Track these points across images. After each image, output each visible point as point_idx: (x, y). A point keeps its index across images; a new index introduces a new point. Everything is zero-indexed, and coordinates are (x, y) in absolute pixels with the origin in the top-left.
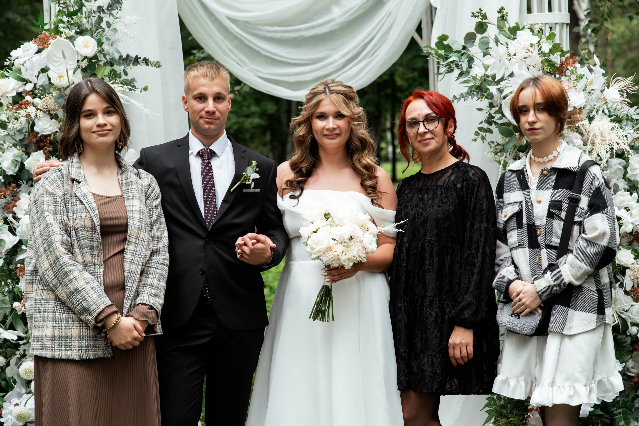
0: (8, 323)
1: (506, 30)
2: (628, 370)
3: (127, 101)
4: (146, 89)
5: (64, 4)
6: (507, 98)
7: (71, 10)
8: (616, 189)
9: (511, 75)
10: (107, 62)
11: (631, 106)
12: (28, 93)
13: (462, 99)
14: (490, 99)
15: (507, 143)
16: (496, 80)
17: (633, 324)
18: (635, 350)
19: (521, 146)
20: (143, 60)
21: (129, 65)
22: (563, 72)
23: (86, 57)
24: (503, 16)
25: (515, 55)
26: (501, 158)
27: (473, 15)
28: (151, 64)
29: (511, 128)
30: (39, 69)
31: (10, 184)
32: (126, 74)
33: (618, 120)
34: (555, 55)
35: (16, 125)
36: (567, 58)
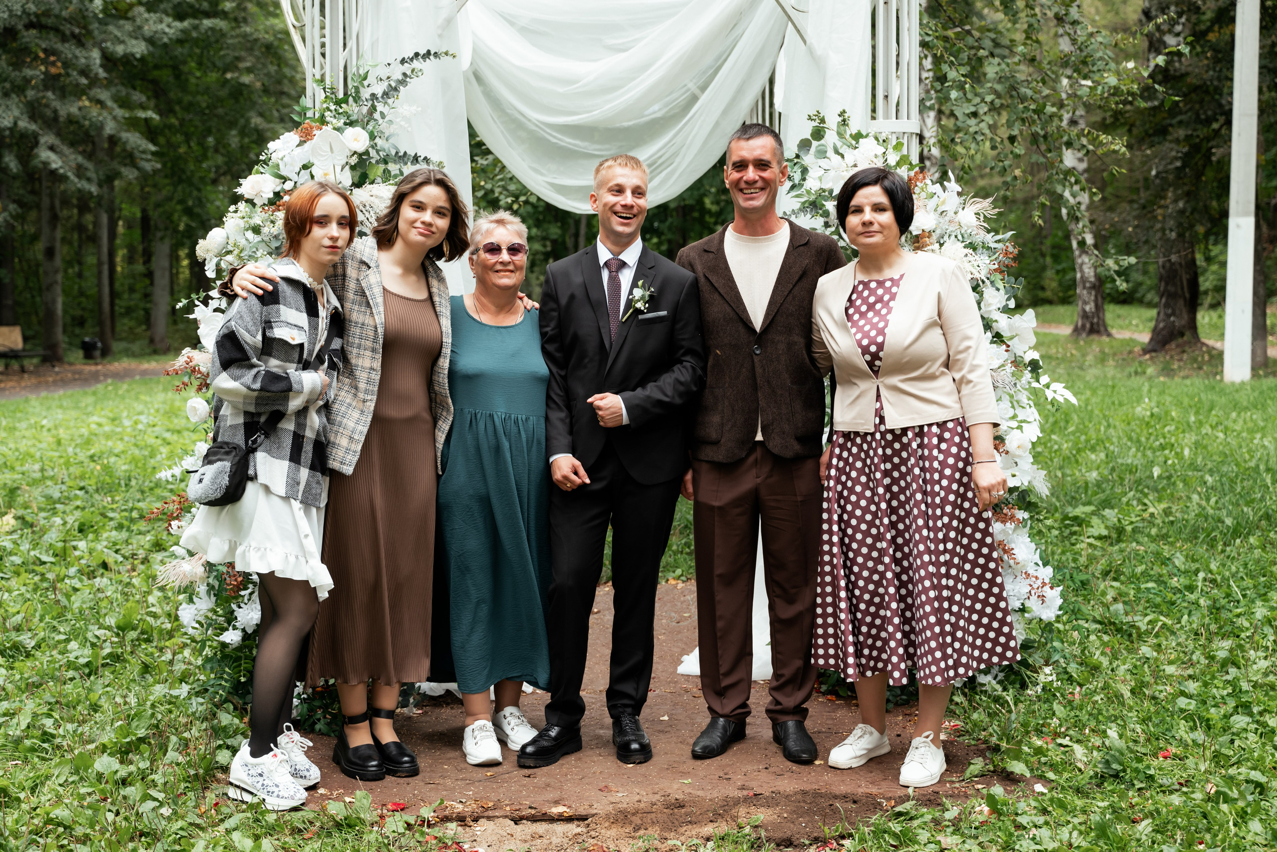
1: (848, 136)
5: (332, 88)
7: (340, 96)
10: (380, 159)
11: (988, 232)
14: (826, 217)
20: (423, 158)
21: (406, 164)
23: (355, 152)
24: (844, 121)
25: (855, 166)
27: (810, 118)
30: (300, 165)
33: (972, 246)
34: (903, 168)
35: (273, 230)
36: (916, 173)
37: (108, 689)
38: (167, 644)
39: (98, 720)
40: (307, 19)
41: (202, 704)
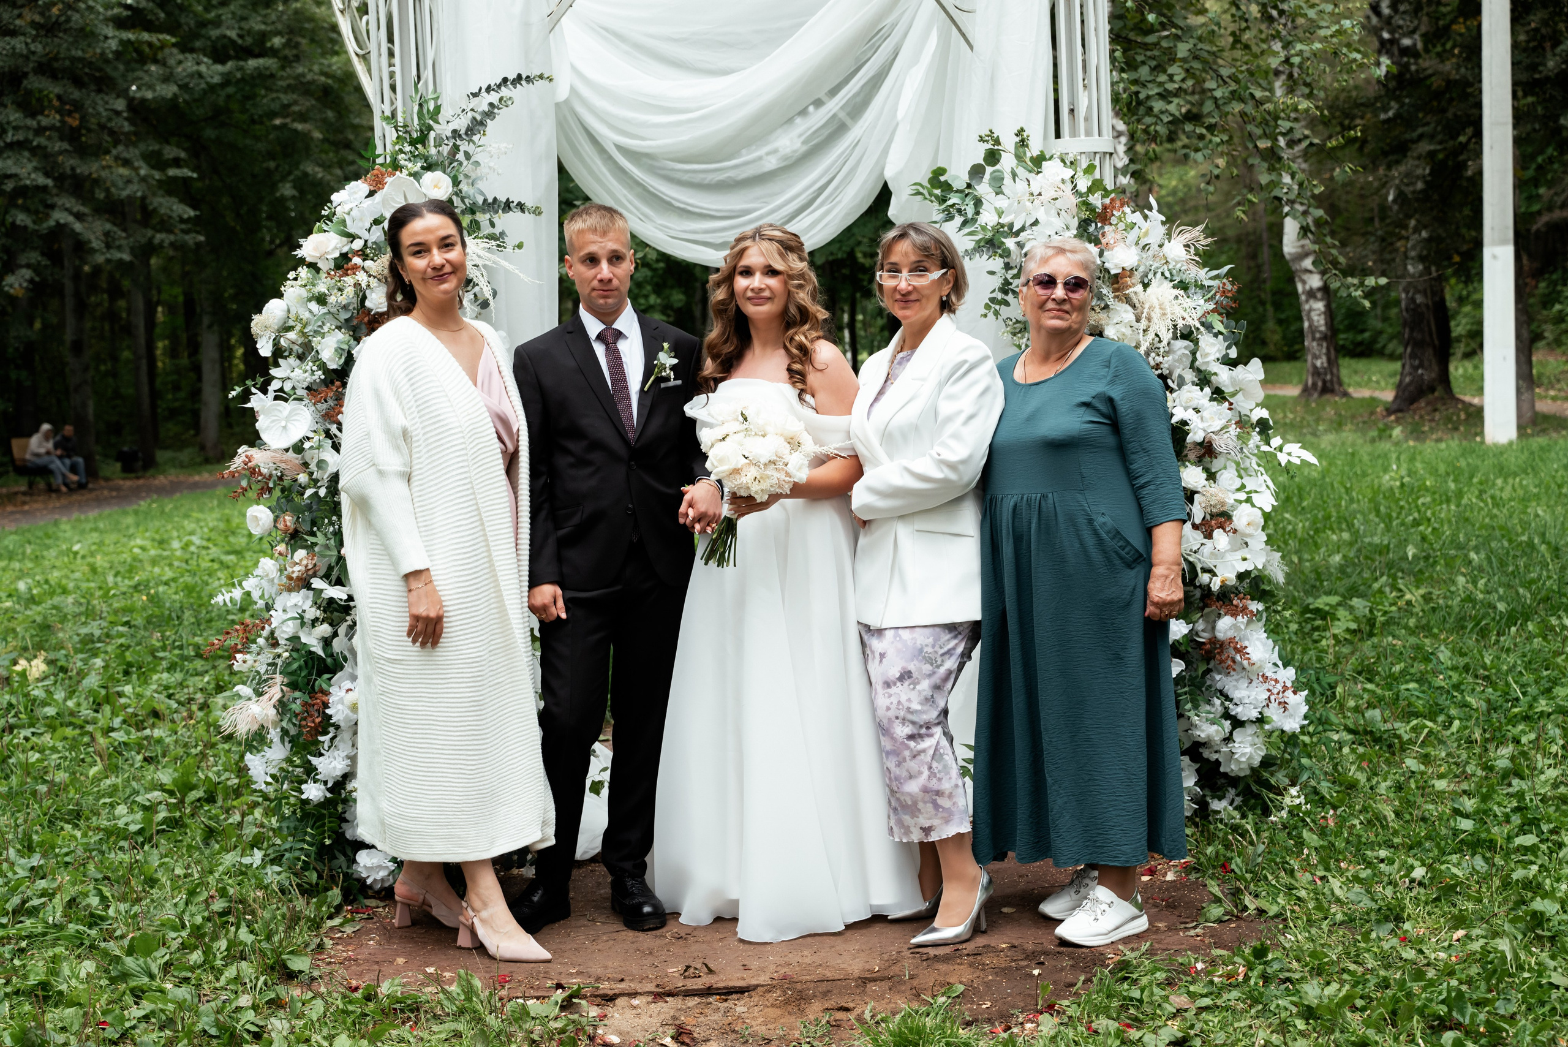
0: (334, 578)
1: (1027, 160)
2: (1197, 634)
3: (494, 262)
4: (520, 246)
5: (405, 126)
7: (415, 135)
8: (1181, 382)
9: (1035, 224)
10: (466, 209)
11: (1202, 266)
12: (356, 253)
13: (971, 256)
14: (1006, 257)
16: (1014, 231)
17: (1205, 570)
18: (1206, 606)
20: (518, 205)
21: (496, 212)
22: (1106, 220)
24: (1023, 141)
25: (1039, 195)
27: (982, 139)
28: (529, 211)
30: (370, 220)
31: (332, 383)
32: (493, 225)
33: (1183, 286)
34: (1096, 195)
35: (340, 299)
36: (1112, 200)
37: (166, 860)
38: (235, 803)
39: (155, 897)
40: (372, 46)
41: (279, 873)
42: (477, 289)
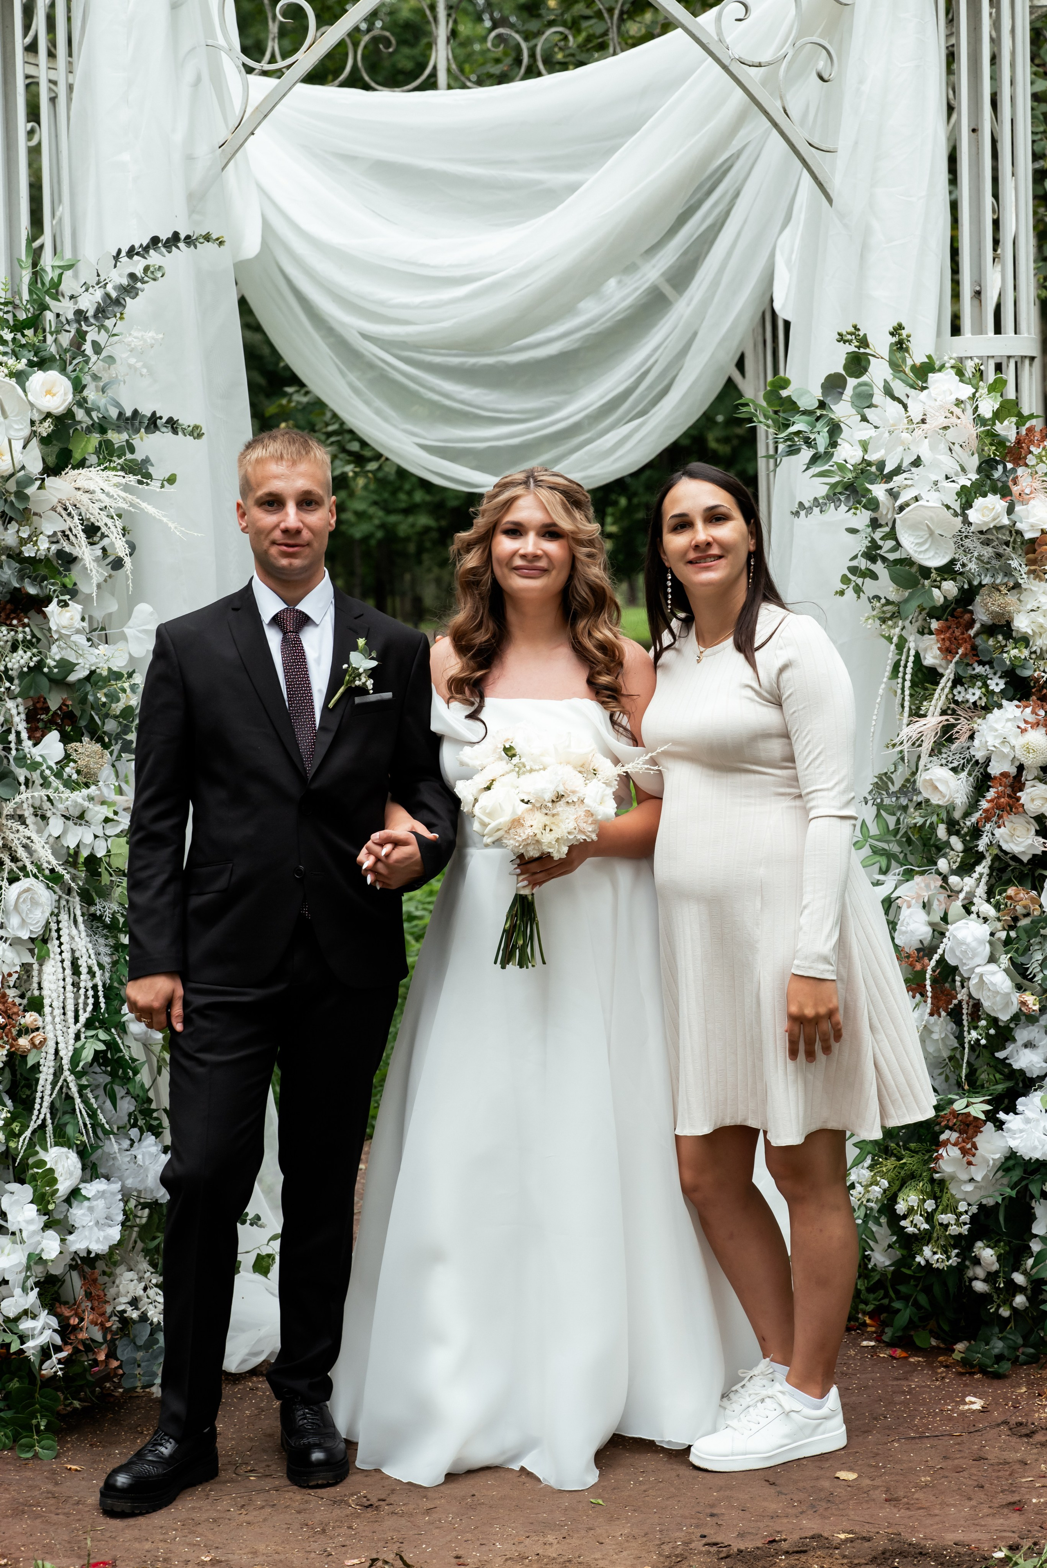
1: (907, 370)
3: (132, 505)
4: (171, 480)
6: (907, 509)
7: (22, 316)
9: (917, 463)
10: (93, 425)
13: (816, 510)
14: (872, 510)
15: (906, 601)
16: (885, 472)
19: (934, 608)
20: (168, 422)
21: (138, 431)
22: (1020, 459)
23: (49, 415)
24: (901, 342)
25: (923, 421)
26: (892, 631)
27: (841, 339)
28: (183, 430)
29: (914, 570)
32: (132, 450)
34: (1006, 422)
36: (1030, 430)
42: (105, 542)
